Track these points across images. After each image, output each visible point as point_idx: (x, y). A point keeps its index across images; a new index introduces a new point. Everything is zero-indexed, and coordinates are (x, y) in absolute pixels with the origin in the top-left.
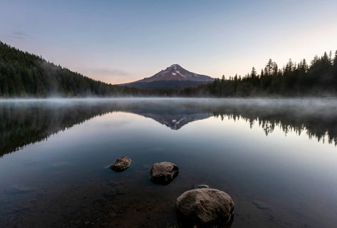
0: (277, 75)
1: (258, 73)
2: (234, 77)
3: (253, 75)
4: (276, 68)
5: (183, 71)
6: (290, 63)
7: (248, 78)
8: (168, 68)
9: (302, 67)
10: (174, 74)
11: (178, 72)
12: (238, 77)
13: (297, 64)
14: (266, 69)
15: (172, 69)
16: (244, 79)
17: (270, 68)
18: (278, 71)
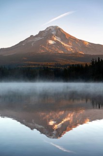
8: (41, 33)
10: (51, 42)
15: (47, 34)
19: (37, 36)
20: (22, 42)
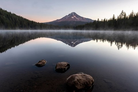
0: (125, 19)
1: (116, 18)
2: (104, 19)
3: (113, 18)
4: (125, 15)
5: (77, 16)
6: (133, 12)
7: (111, 20)
8: (69, 14)
10: (73, 17)
11: (75, 17)
12: (106, 20)
13: (136, 13)
14: (120, 15)
15: (71, 15)
16: (109, 21)
17: (122, 15)
18: (126, 17)
19: (68, 16)
20: (63, 18)
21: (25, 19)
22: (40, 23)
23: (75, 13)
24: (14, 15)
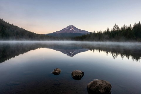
0: (118, 31)
1: (110, 30)
2: (99, 32)
3: (108, 31)
4: (118, 28)
5: (75, 28)
6: (124, 26)
7: (106, 32)
9: (130, 28)
10: (71, 30)
11: (73, 29)
12: (101, 32)
13: (127, 26)
14: (113, 28)
15: (70, 27)
16: (104, 33)
17: (115, 28)
18: (119, 29)
19: (66, 28)
20: (62, 30)
21: (26, 31)
22: (41, 35)
23: (73, 26)
24: (16, 27)
